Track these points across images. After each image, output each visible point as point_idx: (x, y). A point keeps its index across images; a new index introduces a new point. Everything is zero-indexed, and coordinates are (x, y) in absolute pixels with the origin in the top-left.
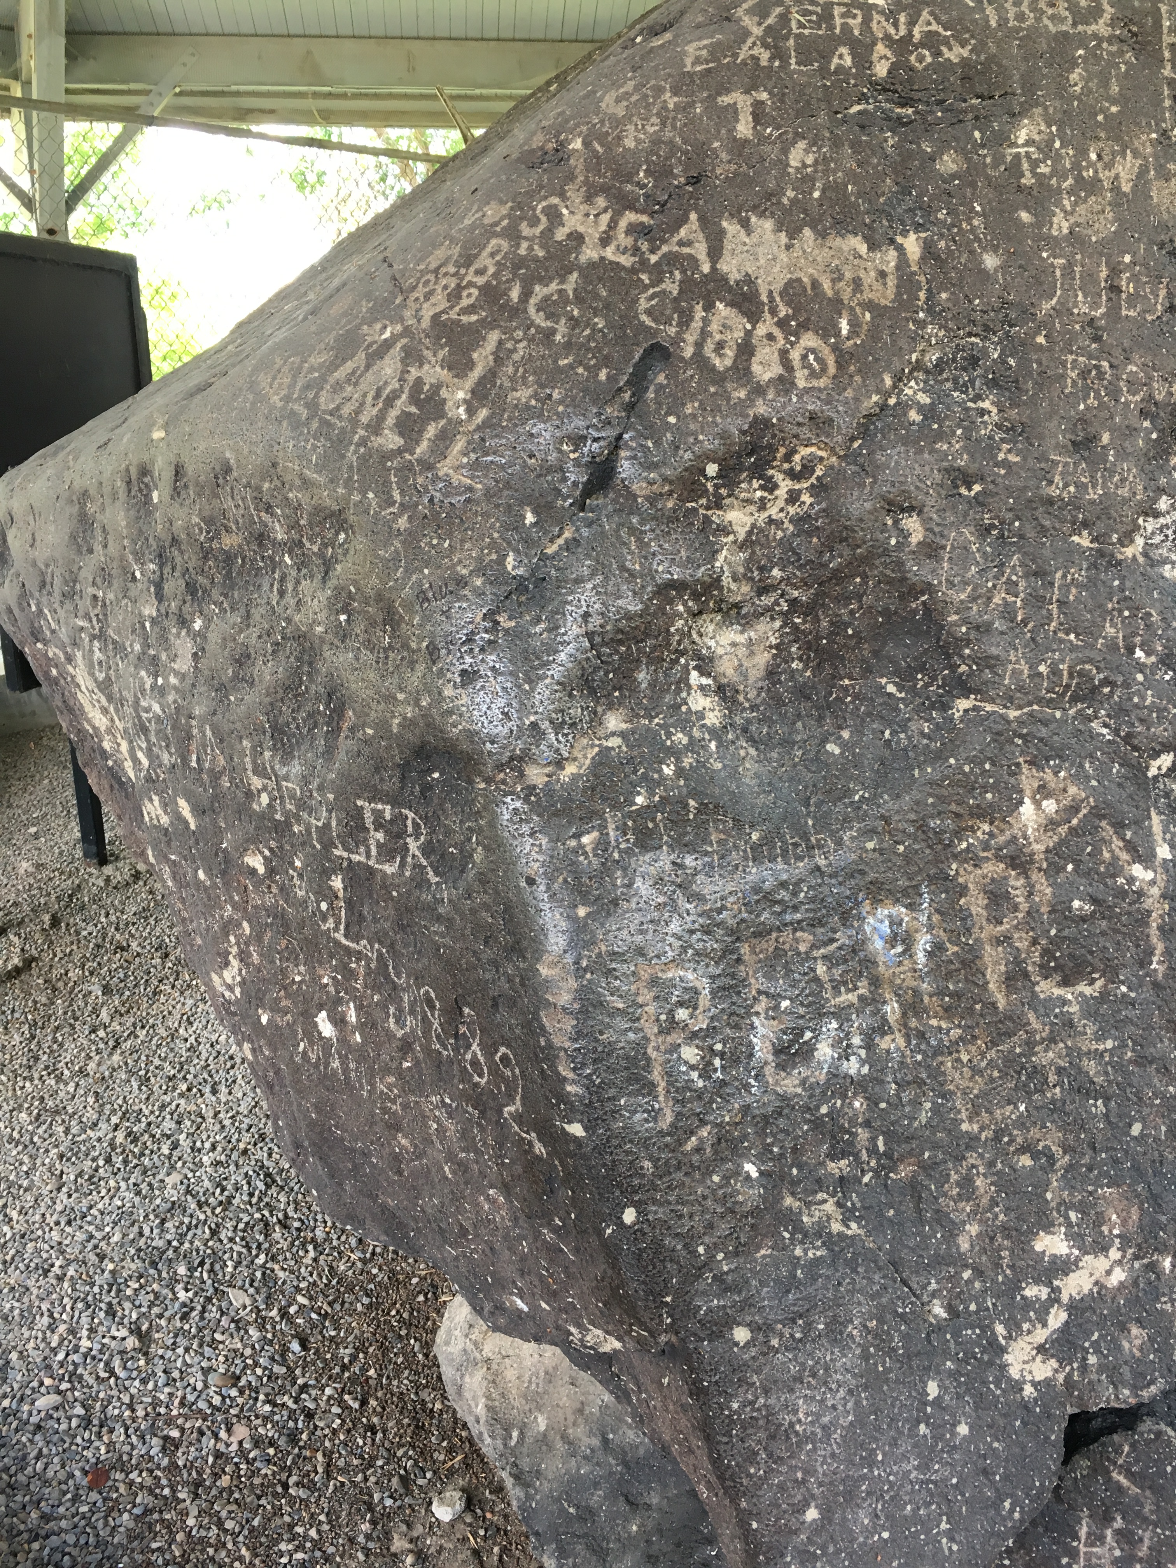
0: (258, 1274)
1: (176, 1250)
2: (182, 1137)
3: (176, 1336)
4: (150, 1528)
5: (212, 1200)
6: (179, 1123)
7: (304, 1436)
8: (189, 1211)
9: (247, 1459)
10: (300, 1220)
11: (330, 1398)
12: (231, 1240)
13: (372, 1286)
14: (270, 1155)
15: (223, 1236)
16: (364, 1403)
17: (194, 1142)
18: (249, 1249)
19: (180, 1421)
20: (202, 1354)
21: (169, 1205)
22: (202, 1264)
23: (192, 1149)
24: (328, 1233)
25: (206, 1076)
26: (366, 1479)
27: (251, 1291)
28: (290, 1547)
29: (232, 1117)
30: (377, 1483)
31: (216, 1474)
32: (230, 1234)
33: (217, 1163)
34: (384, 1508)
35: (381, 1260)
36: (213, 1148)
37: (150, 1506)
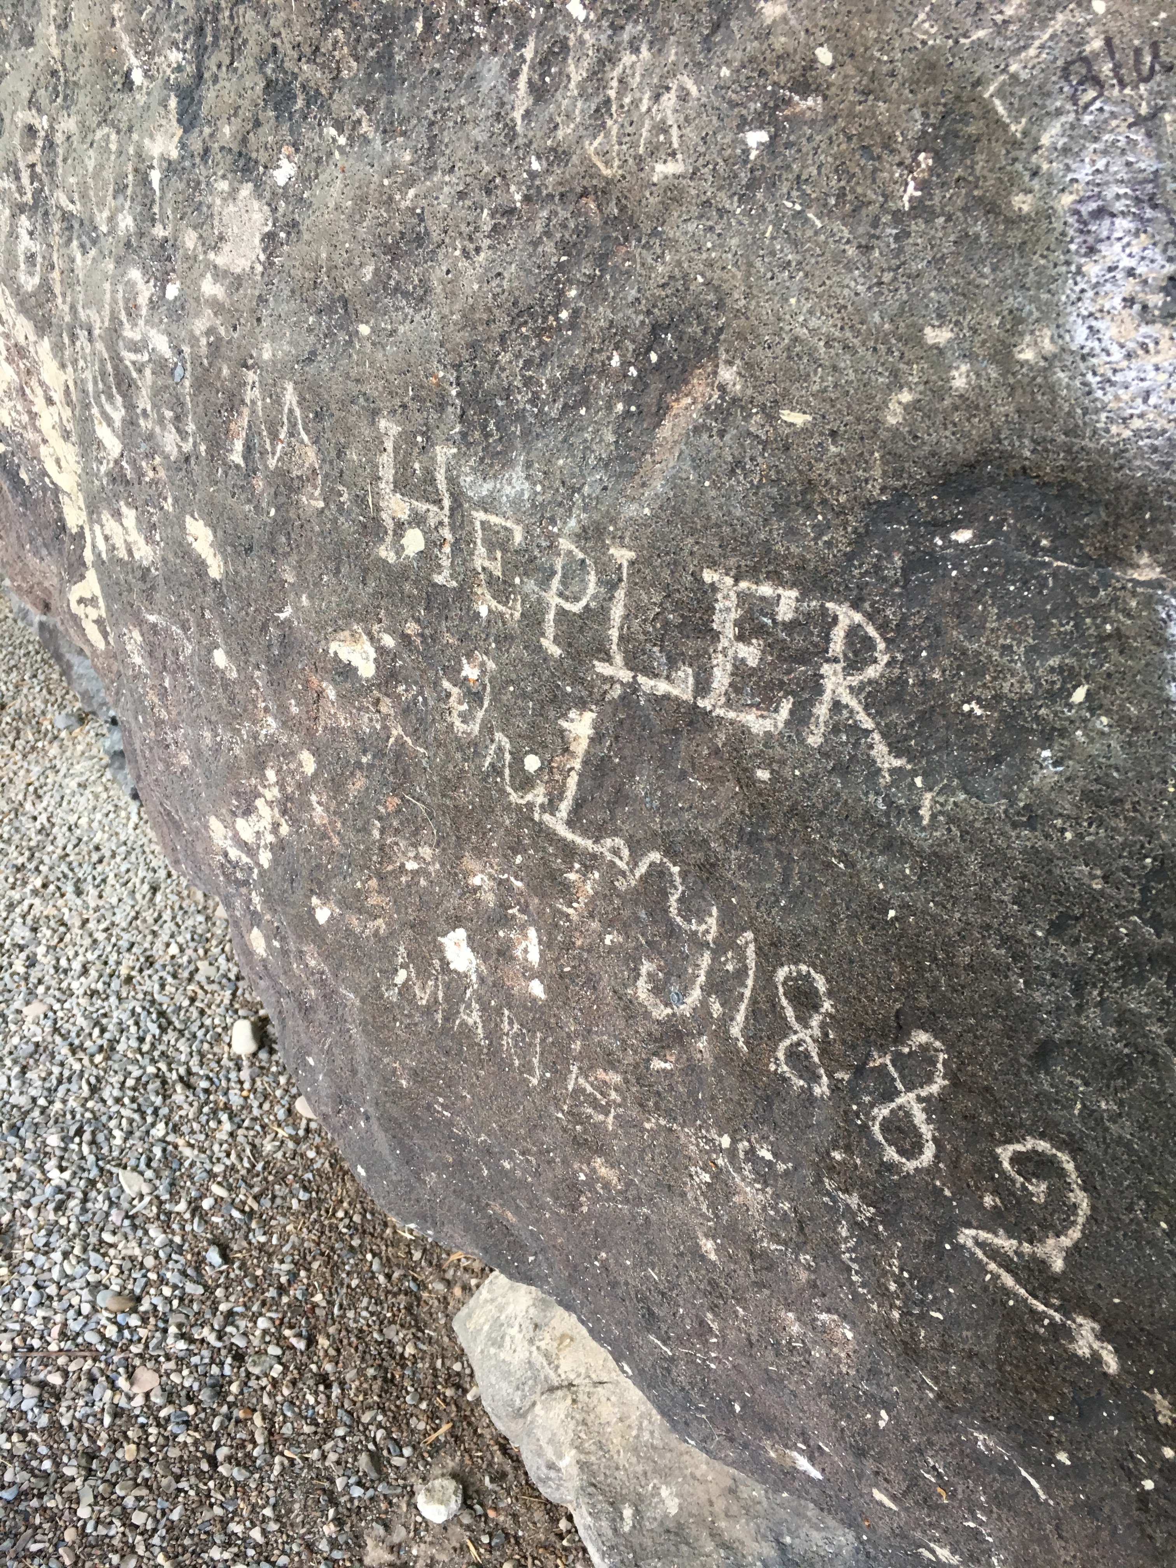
0: (157, 1151)
1: (43, 1110)
2: (41, 950)
3: (49, 1234)
4: (26, 1519)
5: (88, 1044)
6: (34, 930)
7: (234, 1388)
8: (58, 1058)
9: (157, 1418)
10: (208, 1078)
11: (265, 1332)
12: (118, 1100)
13: (309, 1176)
14: (163, 987)
15: (106, 1094)
16: (311, 1341)
17: (58, 960)
18: (143, 1115)
19: (62, 1361)
20: (86, 1262)
21: (31, 1048)
22: (80, 1132)
23: (56, 969)
24: (246, 1098)
25: (64, 868)
26: (324, 1457)
27: (149, 1174)
28: (227, 1555)
29: (106, 930)
30: (338, 1463)
31: (116, 1441)
32: (116, 1093)
33: (93, 994)
34: (352, 1500)
35: (318, 1140)
36: (85, 971)
37: (25, 1487)
